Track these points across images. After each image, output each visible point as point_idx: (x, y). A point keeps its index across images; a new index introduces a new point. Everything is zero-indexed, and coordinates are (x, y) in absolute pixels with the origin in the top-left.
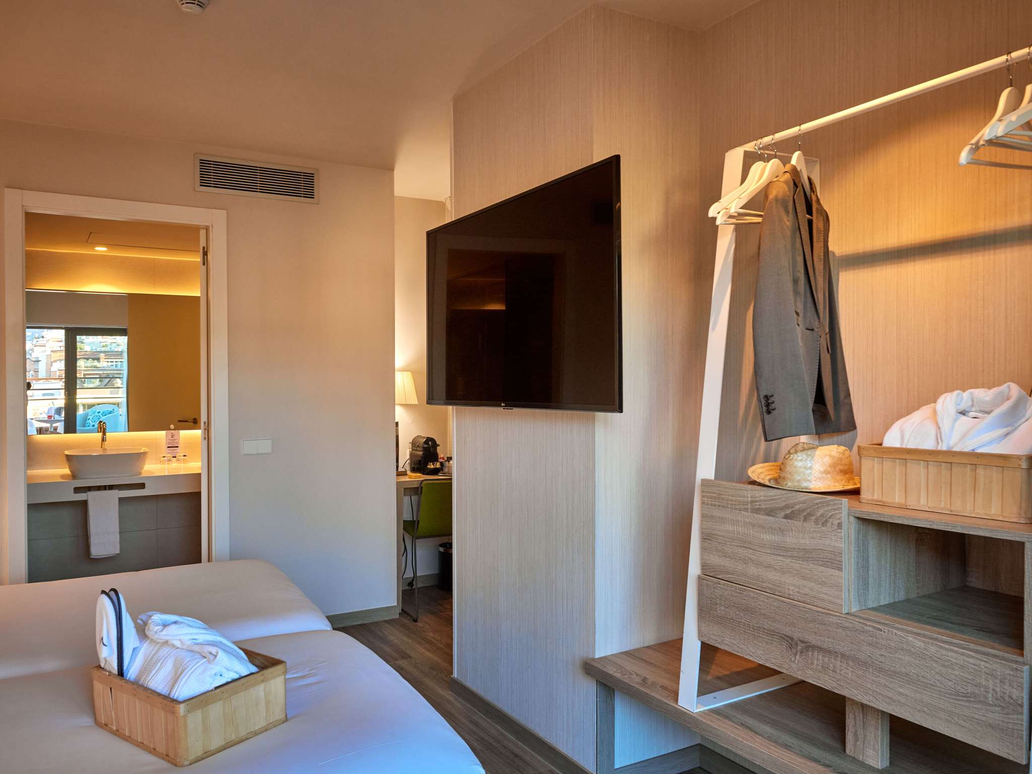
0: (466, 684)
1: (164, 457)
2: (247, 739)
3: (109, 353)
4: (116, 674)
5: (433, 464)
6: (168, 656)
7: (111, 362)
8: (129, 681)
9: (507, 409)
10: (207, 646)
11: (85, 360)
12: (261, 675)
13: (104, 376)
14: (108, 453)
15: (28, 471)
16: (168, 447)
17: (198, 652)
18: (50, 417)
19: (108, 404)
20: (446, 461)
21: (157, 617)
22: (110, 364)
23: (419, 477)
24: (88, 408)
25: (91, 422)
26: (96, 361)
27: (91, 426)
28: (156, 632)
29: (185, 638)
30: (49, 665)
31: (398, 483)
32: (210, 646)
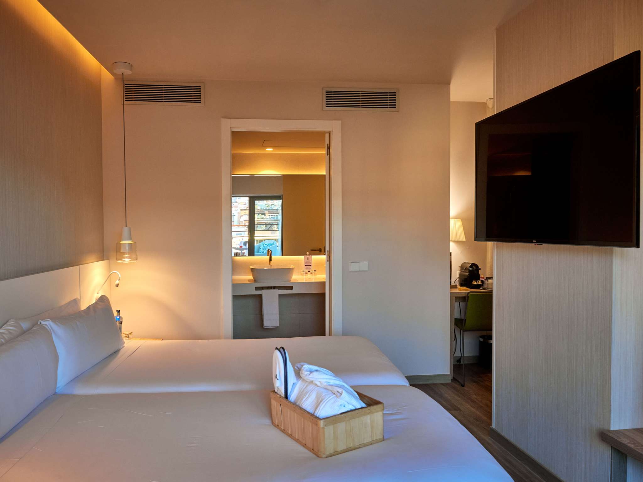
0: (501, 433)
1: (303, 271)
2: (360, 448)
3: (270, 211)
4: (283, 397)
5: (476, 282)
6: (313, 390)
7: (272, 215)
8: (290, 402)
9: (538, 244)
10: (336, 388)
11: (258, 215)
12: (368, 409)
13: (268, 224)
14: (273, 268)
15: (233, 277)
16: (306, 265)
17: (330, 390)
18: (241, 247)
19: (270, 239)
20: (485, 280)
21: (306, 366)
22: (271, 217)
23: (466, 290)
24: (259, 242)
25: (262, 250)
26: (263, 215)
27: (262, 252)
28: (306, 375)
29: (323, 381)
30: (246, 387)
31: (451, 293)
32: (337, 387)
